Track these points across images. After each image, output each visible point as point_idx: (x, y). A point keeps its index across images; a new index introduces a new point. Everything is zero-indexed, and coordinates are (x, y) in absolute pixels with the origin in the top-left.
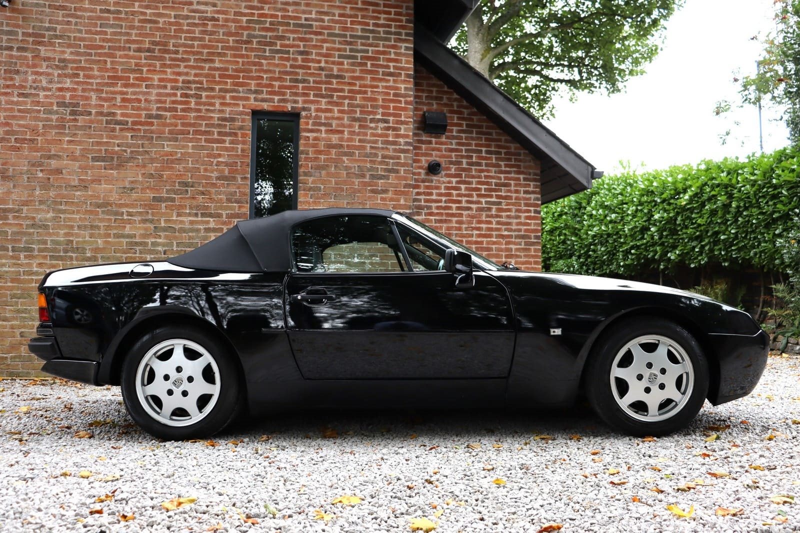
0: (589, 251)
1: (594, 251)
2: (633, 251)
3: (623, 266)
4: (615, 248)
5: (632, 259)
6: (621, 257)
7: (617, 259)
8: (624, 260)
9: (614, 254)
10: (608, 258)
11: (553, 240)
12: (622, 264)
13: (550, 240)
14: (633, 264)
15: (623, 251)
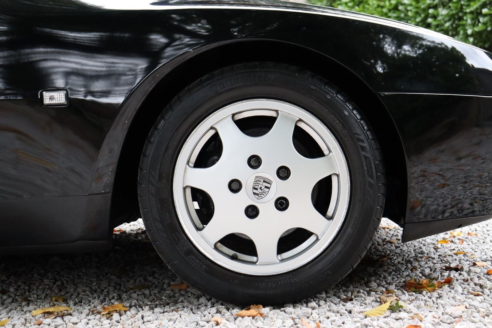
0: (427, 17)
1: (435, 17)
2: (485, 11)
3: (472, 35)
4: (461, 9)
5: (485, 24)
6: (469, 21)
7: (464, 25)
8: (474, 25)
9: (460, 19)
10: (452, 25)
11: (382, 7)
12: (469, 32)
13: (379, 6)
14: (485, 30)
15: (471, 13)
